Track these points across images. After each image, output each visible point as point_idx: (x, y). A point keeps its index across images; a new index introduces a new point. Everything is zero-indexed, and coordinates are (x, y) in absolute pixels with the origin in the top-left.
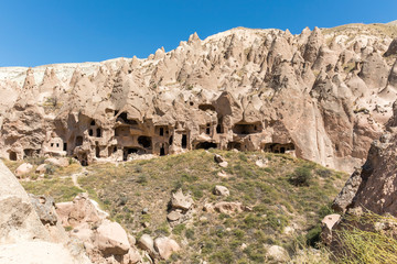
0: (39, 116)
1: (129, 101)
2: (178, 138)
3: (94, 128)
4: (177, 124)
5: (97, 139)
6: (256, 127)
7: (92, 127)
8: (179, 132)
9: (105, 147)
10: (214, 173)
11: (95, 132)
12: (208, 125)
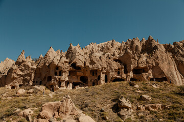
0: (28, 66)
1: (77, 57)
2: (103, 77)
3: (58, 71)
4: (102, 69)
5: (60, 77)
6: (145, 70)
7: (57, 71)
8: (103, 73)
9: (64, 81)
10: (134, 91)
11: (58, 74)
12: (119, 69)
